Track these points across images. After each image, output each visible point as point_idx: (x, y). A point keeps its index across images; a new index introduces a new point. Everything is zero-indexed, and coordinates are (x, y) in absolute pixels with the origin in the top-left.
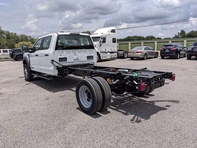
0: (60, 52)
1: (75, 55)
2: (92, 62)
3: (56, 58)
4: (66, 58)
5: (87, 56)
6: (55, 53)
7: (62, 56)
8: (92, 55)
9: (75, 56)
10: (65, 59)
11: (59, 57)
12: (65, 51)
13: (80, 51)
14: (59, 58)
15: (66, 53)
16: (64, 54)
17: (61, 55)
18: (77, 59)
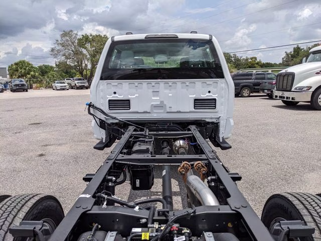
0: (113, 84)
1: (156, 93)
2: (212, 115)
3: (102, 100)
4: (129, 100)
5: (195, 100)
6: (101, 87)
7: (116, 95)
8: (214, 96)
9: (157, 96)
10: (125, 104)
11: (110, 98)
12: (126, 84)
13: (187, 84)
14: (109, 101)
15: (130, 88)
16: (124, 89)
17: (115, 93)
18: (161, 106)
